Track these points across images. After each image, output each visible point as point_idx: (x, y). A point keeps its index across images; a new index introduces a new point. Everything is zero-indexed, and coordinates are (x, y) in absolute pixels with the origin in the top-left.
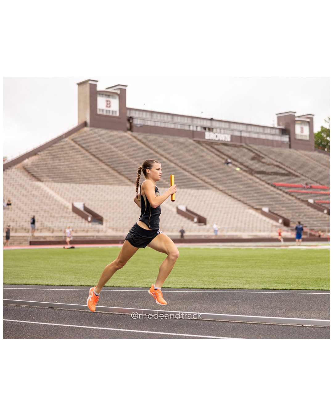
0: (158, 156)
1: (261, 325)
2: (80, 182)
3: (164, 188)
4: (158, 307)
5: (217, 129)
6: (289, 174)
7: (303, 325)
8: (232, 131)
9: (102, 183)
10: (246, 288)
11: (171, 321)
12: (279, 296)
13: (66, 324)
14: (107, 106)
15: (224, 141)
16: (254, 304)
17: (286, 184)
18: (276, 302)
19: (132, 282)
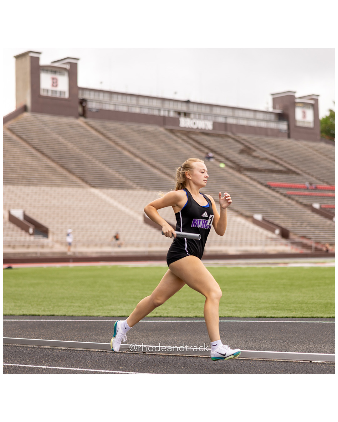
0: (119, 149)
2: (18, 183)
3: (128, 190)
5: (195, 114)
6: (288, 172)
7: (311, 361)
8: (214, 116)
9: (47, 184)
10: (236, 316)
11: (142, 358)
12: (278, 326)
13: (6, 363)
14: (53, 86)
15: (203, 130)
16: (247, 335)
17: (284, 184)
18: (275, 333)
19: (89, 309)
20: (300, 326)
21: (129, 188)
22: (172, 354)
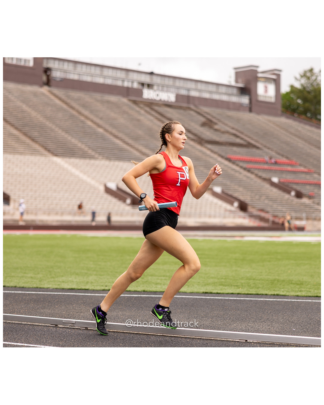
0: (82, 118)
1: (194, 339)
3: (90, 160)
4: (69, 315)
5: (159, 86)
6: (249, 145)
7: (246, 341)
8: (177, 88)
10: (183, 291)
11: (83, 334)
12: (222, 302)
15: (166, 102)
16: (190, 312)
17: (244, 158)
18: (218, 310)
19: (40, 281)
20: (243, 304)
21: (91, 157)
22: (113, 330)
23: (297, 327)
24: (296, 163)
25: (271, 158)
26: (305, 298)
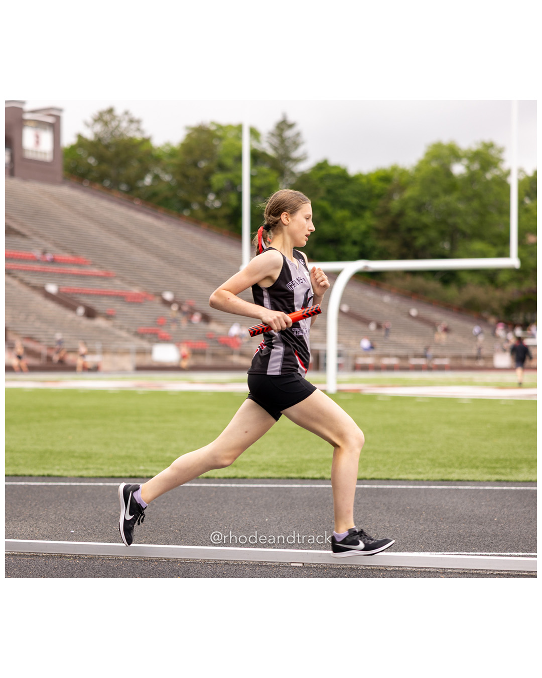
6: (9, 231)
23: (77, 527)
24: (86, 262)
25: (44, 253)
26: (93, 480)
